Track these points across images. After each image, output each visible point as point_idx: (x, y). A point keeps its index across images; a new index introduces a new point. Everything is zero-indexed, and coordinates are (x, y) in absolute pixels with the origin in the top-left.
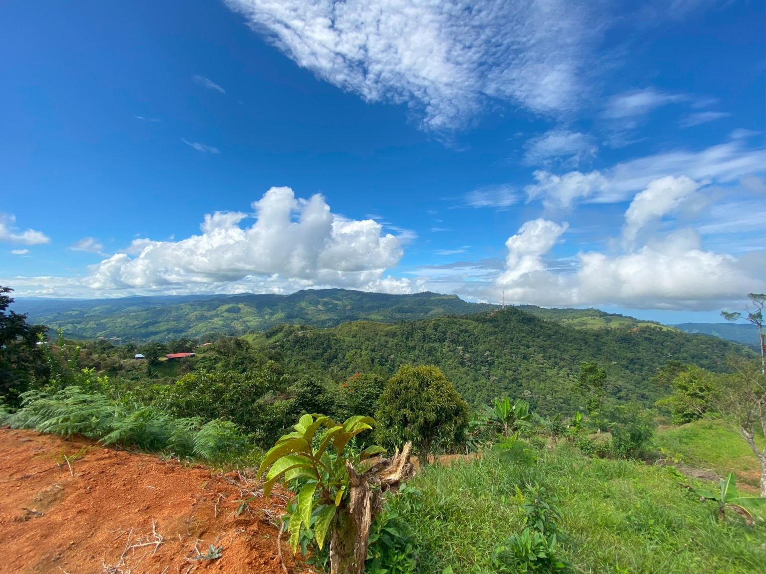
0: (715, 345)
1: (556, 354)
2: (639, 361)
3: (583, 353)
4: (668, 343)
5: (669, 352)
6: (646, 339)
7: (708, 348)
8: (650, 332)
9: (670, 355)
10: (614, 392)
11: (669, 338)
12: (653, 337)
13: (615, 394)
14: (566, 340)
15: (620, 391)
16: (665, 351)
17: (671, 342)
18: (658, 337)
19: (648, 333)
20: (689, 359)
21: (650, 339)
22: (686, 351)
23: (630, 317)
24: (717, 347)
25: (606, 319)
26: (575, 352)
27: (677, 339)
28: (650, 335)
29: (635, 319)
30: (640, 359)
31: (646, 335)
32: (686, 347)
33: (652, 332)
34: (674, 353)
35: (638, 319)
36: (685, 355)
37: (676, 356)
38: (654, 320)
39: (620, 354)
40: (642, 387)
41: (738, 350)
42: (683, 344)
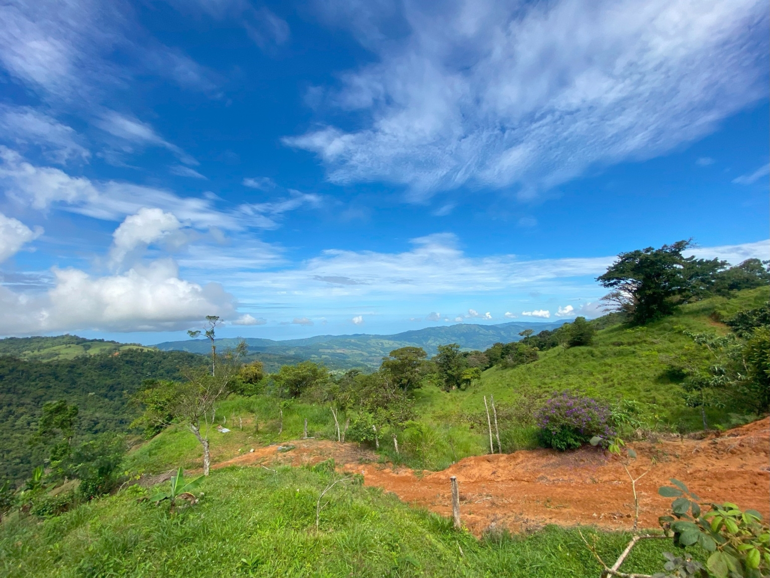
0: (185, 359)
1: (11, 400)
2: (119, 386)
3: (51, 390)
4: (148, 363)
5: (148, 371)
6: (127, 362)
7: (180, 362)
8: (132, 354)
9: (149, 373)
10: (90, 426)
11: (149, 358)
12: (135, 359)
13: (90, 429)
14: (28, 378)
15: (96, 423)
16: (144, 371)
17: (150, 361)
18: (139, 358)
19: (130, 356)
20: (165, 374)
21: (131, 362)
22: (163, 368)
23: (113, 342)
24: (186, 360)
25: (84, 346)
26: (40, 392)
27: (156, 358)
28: (131, 357)
29: (118, 343)
30: (120, 384)
31: (128, 358)
32: (163, 364)
33: (134, 354)
34: (152, 372)
35: (121, 342)
36: (162, 371)
37: (154, 373)
38: (137, 342)
39: (99, 383)
40: (121, 412)
41: (201, 360)
42: (160, 362)
